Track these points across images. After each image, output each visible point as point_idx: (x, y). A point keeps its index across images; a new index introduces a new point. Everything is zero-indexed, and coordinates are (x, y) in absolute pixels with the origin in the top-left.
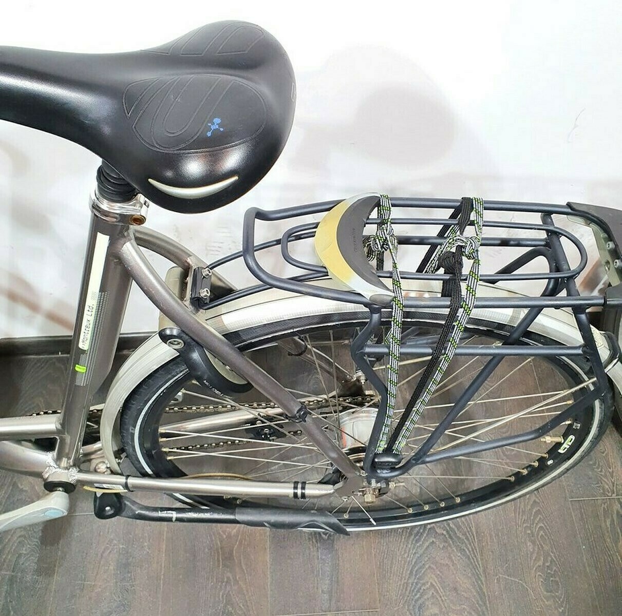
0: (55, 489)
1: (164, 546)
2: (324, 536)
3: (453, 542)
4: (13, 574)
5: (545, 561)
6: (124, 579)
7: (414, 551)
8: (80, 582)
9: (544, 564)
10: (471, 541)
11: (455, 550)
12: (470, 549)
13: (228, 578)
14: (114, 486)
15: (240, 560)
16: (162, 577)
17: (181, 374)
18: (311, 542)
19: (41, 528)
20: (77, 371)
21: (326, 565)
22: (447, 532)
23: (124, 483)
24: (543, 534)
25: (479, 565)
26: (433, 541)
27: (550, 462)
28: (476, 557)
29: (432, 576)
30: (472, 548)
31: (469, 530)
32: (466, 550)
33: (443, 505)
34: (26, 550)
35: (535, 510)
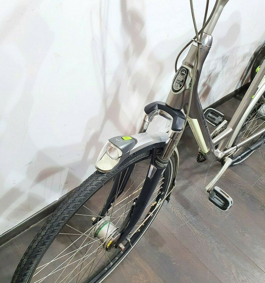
14: (234, 150)
34: (185, 214)
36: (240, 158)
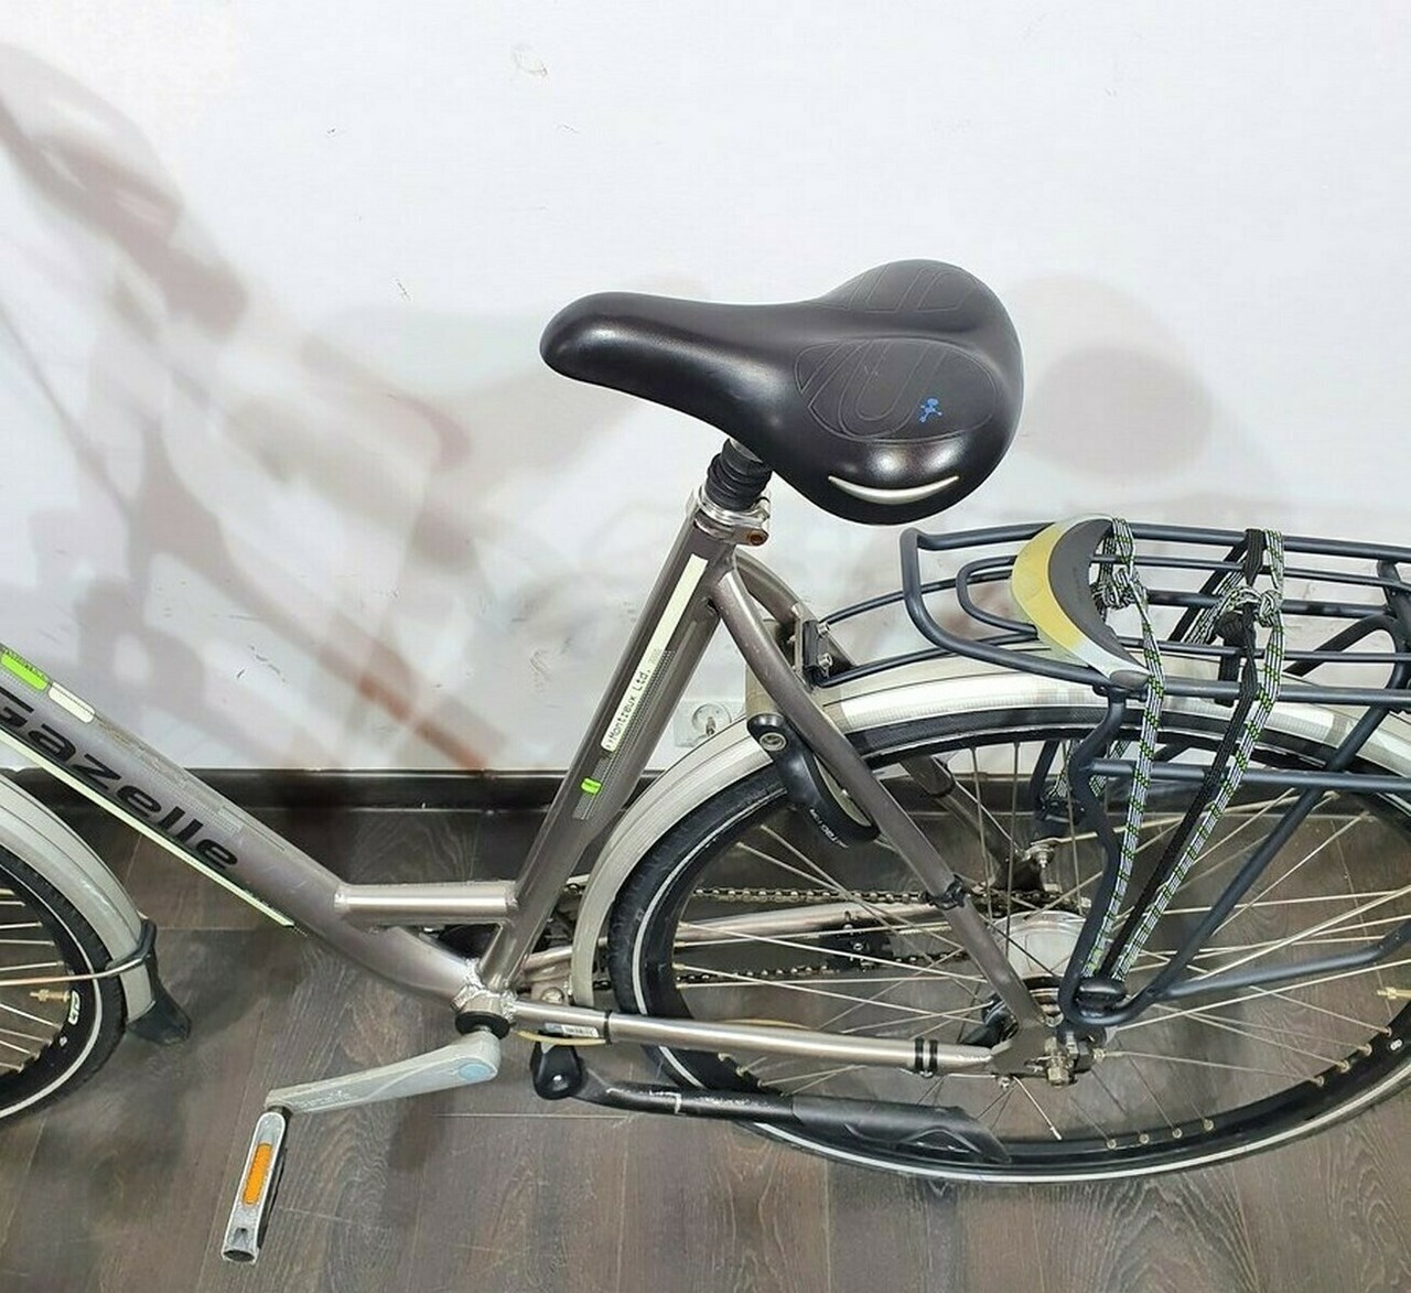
0: (476, 1027)
1: (623, 1189)
2: (936, 1190)
3: (1197, 1223)
4: (337, 1219)
5: (1389, 1275)
6: (544, 1247)
7: (1118, 1233)
8: (463, 1246)
9: (1387, 1282)
10: (1233, 1223)
11: (1202, 1239)
12: (1233, 1238)
13: (749, 1259)
14: (583, 1028)
15: (773, 1226)
16: (620, 1248)
17: (752, 807)
18: (911, 1201)
20: (583, 790)
21: (943, 1247)
22: (1185, 1200)
23: (602, 1025)
24: (1384, 1221)
25: (1252, 1273)
26: (1156, 1217)
27: (1396, 1045)
28: (1245, 1256)
29: (1157, 1287)
30: (1236, 1236)
31: (1229, 1200)
32: (1225, 1240)
33: (1178, 1134)
34: (361, 1176)
35: (1363, 1171)
36: (677, 1109)
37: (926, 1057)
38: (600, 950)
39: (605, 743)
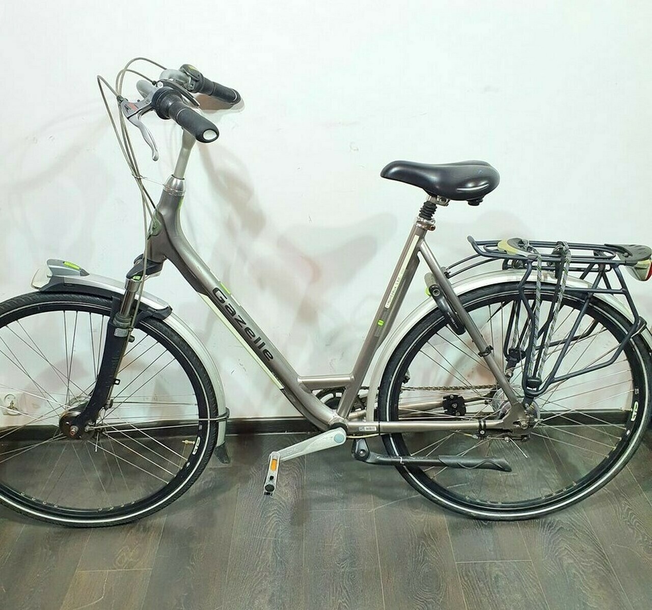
0: (338, 428)
7: (549, 532)
8: (321, 544)
14: (371, 427)
16: (377, 542)
19: (289, 517)
23: (378, 427)
24: (639, 525)
27: (628, 432)
30: (589, 530)
31: (586, 522)
34: (282, 528)
35: (630, 512)
36: (401, 462)
37: (482, 424)
38: (375, 411)
39: (386, 307)
